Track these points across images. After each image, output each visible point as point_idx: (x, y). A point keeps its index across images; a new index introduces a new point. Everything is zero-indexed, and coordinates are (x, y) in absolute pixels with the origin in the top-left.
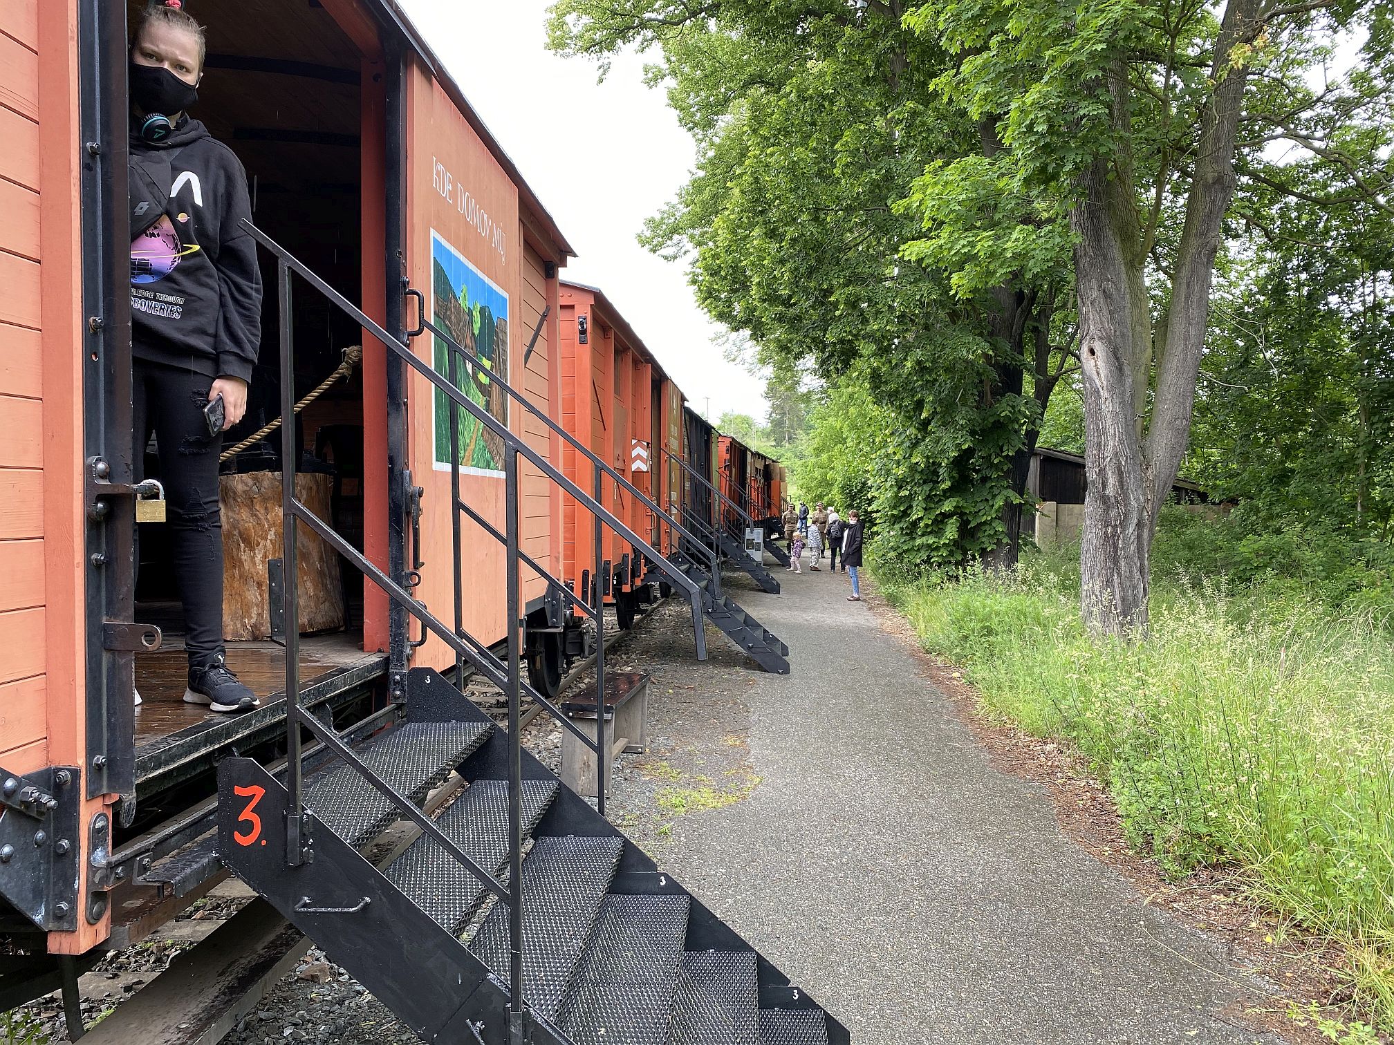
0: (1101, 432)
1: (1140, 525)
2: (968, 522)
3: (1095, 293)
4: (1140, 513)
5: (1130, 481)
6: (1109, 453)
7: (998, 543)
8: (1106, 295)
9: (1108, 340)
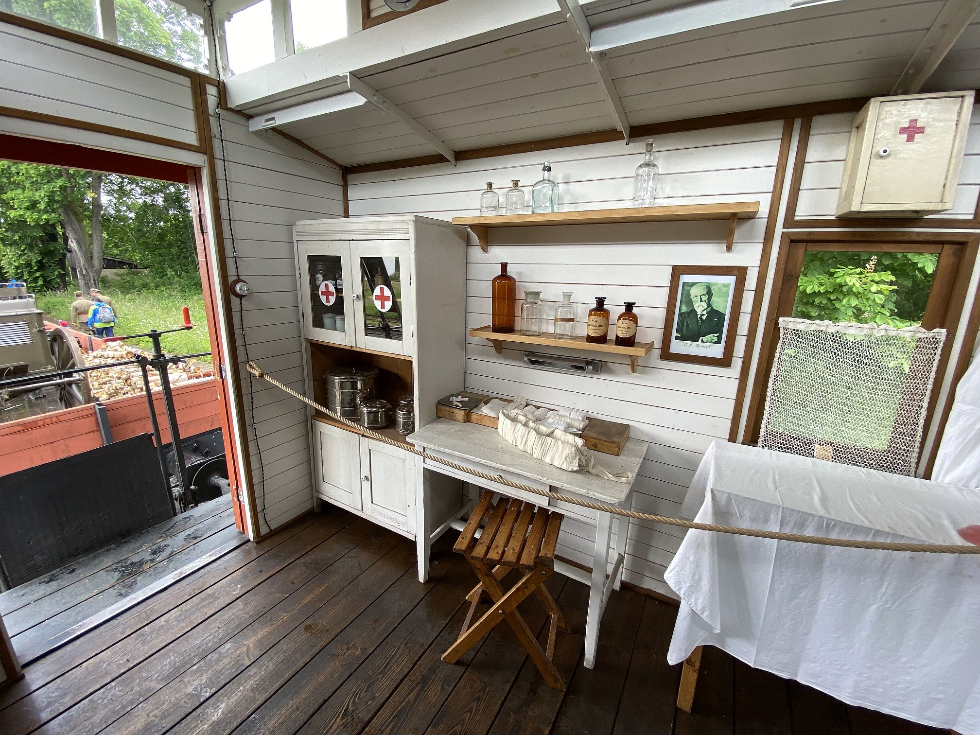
0: (79, 260)
1: (94, 280)
2: (46, 279)
3: (70, 228)
4: (94, 277)
5: (89, 271)
6: (82, 265)
7: (59, 284)
8: (73, 228)
9: (76, 239)
